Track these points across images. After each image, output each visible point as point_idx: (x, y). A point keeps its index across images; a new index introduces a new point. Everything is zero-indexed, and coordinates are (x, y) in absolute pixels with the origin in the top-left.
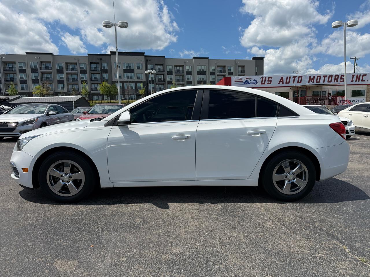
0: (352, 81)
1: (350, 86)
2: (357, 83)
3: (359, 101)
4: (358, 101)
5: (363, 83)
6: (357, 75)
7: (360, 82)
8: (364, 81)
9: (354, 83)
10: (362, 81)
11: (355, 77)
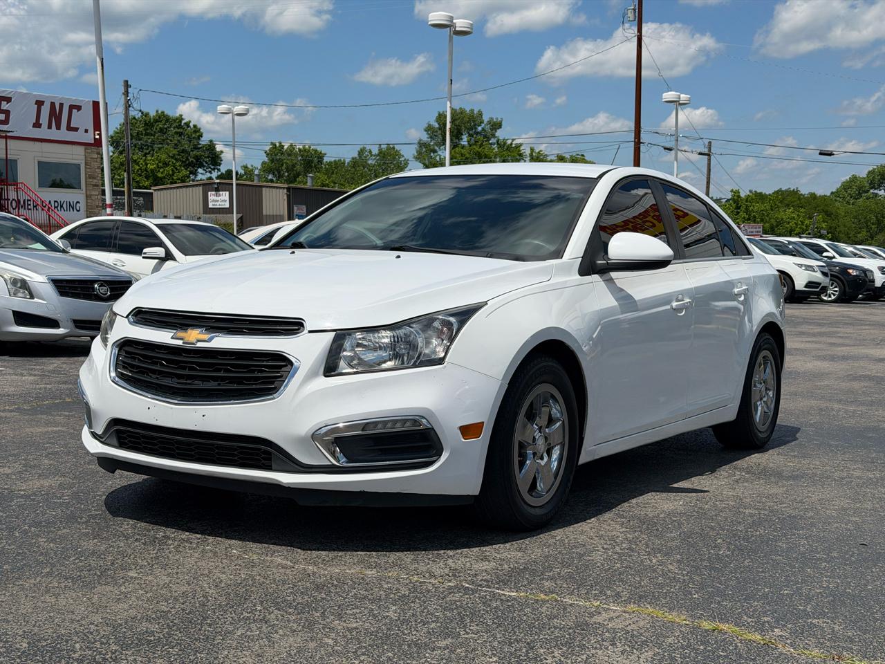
0: (37, 125)
1: (31, 143)
2: (54, 134)
3: (65, 206)
4: (62, 206)
5: (71, 136)
6: (53, 104)
7: (63, 134)
8: (76, 130)
9: (43, 132)
10: (69, 128)
11: (45, 110)
